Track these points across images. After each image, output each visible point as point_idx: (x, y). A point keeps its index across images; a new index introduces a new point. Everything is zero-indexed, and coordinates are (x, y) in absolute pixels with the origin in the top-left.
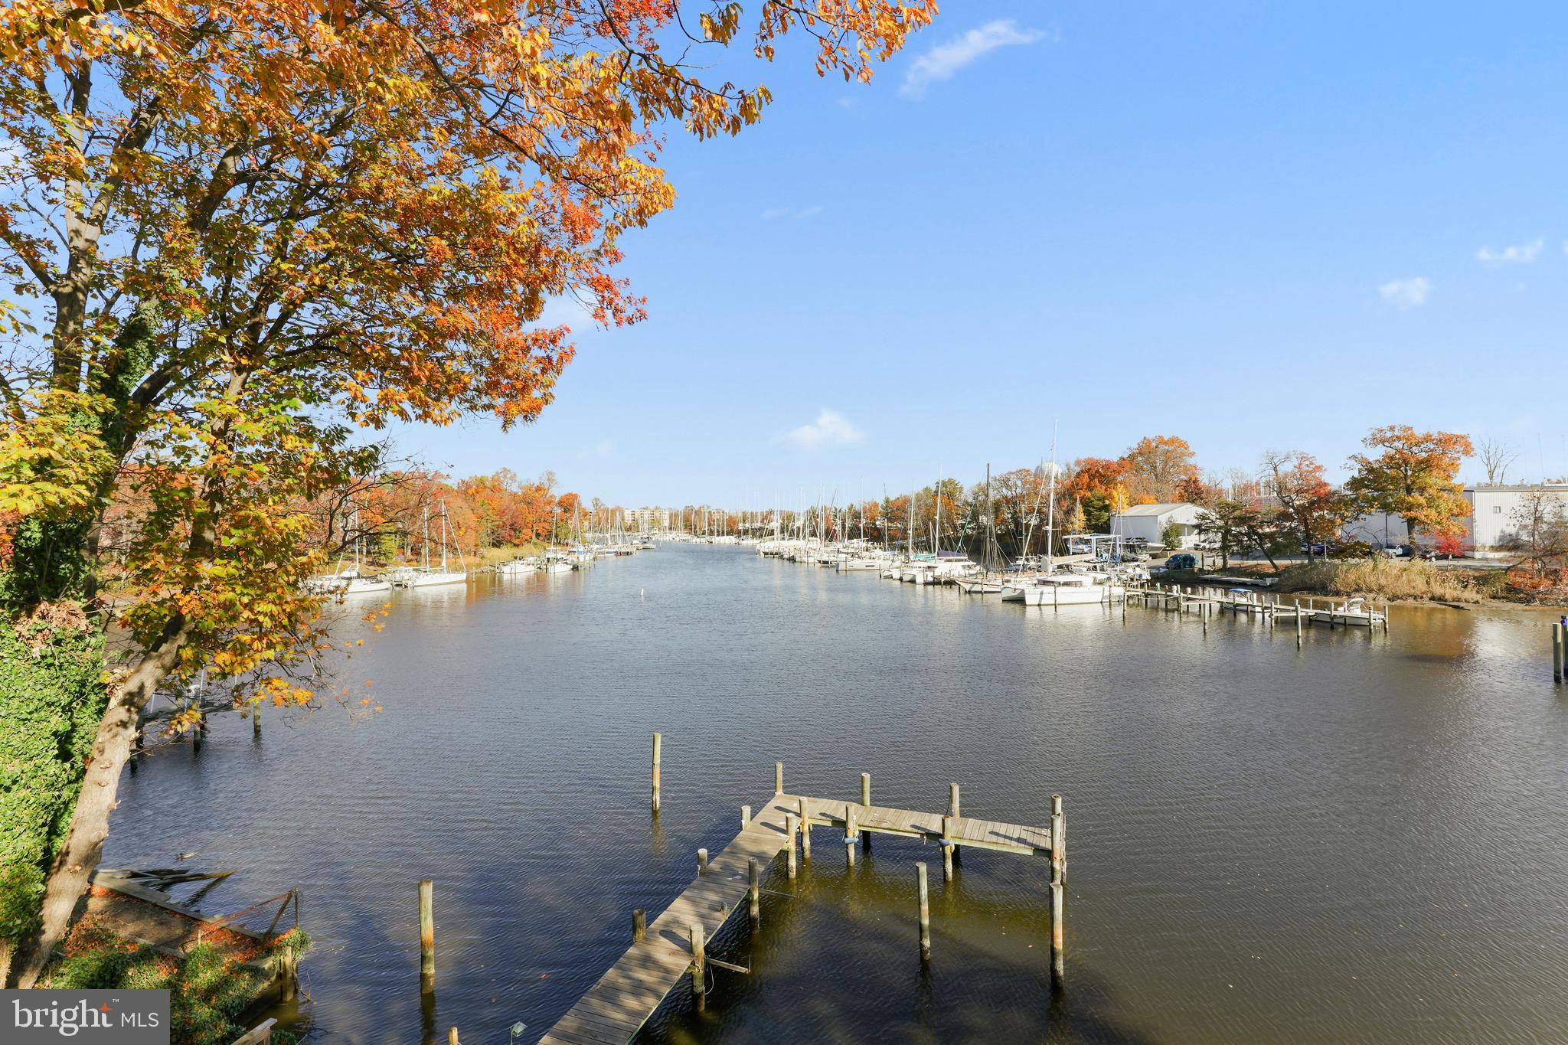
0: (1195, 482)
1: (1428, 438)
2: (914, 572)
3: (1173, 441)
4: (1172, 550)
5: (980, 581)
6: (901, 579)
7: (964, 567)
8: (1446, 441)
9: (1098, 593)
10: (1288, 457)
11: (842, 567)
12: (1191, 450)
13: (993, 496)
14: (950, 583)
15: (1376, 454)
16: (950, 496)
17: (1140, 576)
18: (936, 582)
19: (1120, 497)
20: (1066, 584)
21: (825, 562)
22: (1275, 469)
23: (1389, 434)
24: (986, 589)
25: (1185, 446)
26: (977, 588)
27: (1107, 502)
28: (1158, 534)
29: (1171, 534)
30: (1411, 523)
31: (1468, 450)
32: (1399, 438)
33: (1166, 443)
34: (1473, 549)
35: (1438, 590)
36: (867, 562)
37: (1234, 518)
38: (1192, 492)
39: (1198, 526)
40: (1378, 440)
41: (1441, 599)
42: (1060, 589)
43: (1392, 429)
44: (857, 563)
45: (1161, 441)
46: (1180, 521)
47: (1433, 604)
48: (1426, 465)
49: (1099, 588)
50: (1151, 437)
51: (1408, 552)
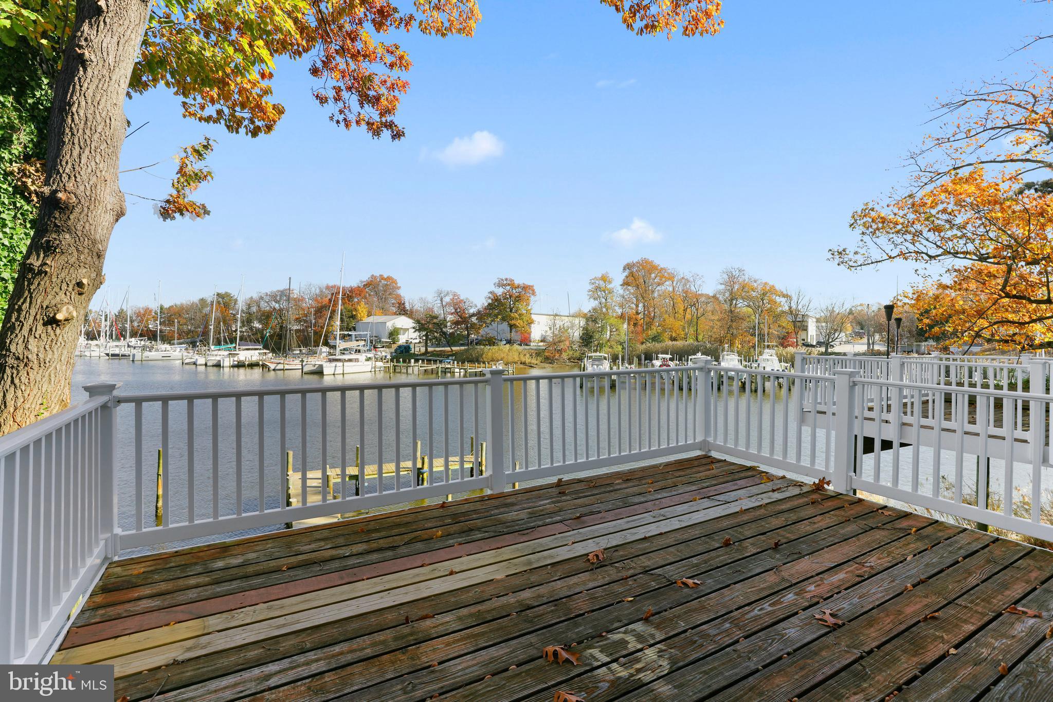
0: (404, 304)
1: (518, 287)
2: (218, 358)
3: (389, 278)
4: (394, 343)
5: (282, 361)
6: (206, 365)
7: (259, 353)
8: (525, 288)
9: (368, 366)
10: (448, 294)
11: (138, 357)
12: (399, 285)
13: (264, 306)
14: (252, 365)
15: (500, 291)
16: (227, 306)
17: (386, 356)
18: (240, 365)
19: (362, 310)
20: (350, 360)
21: (113, 355)
22: (441, 300)
23: (505, 282)
24: (287, 367)
25: (395, 282)
26: (280, 367)
27: (354, 313)
28: (387, 334)
29: (394, 334)
30: (511, 327)
31: (534, 293)
32: (509, 285)
33: (385, 279)
34: (530, 341)
35: (523, 360)
36: (164, 354)
37: (434, 323)
38: (402, 310)
39: (414, 328)
40: (500, 284)
41: (524, 363)
42: (346, 364)
43: (506, 279)
44: (153, 354)
45: (382, 277)
46: (399, 326)
47: (522, 366)
48: (518, 299)
49: (369, 363)
50: (377, 274)
51: (509, 342)
